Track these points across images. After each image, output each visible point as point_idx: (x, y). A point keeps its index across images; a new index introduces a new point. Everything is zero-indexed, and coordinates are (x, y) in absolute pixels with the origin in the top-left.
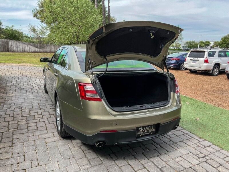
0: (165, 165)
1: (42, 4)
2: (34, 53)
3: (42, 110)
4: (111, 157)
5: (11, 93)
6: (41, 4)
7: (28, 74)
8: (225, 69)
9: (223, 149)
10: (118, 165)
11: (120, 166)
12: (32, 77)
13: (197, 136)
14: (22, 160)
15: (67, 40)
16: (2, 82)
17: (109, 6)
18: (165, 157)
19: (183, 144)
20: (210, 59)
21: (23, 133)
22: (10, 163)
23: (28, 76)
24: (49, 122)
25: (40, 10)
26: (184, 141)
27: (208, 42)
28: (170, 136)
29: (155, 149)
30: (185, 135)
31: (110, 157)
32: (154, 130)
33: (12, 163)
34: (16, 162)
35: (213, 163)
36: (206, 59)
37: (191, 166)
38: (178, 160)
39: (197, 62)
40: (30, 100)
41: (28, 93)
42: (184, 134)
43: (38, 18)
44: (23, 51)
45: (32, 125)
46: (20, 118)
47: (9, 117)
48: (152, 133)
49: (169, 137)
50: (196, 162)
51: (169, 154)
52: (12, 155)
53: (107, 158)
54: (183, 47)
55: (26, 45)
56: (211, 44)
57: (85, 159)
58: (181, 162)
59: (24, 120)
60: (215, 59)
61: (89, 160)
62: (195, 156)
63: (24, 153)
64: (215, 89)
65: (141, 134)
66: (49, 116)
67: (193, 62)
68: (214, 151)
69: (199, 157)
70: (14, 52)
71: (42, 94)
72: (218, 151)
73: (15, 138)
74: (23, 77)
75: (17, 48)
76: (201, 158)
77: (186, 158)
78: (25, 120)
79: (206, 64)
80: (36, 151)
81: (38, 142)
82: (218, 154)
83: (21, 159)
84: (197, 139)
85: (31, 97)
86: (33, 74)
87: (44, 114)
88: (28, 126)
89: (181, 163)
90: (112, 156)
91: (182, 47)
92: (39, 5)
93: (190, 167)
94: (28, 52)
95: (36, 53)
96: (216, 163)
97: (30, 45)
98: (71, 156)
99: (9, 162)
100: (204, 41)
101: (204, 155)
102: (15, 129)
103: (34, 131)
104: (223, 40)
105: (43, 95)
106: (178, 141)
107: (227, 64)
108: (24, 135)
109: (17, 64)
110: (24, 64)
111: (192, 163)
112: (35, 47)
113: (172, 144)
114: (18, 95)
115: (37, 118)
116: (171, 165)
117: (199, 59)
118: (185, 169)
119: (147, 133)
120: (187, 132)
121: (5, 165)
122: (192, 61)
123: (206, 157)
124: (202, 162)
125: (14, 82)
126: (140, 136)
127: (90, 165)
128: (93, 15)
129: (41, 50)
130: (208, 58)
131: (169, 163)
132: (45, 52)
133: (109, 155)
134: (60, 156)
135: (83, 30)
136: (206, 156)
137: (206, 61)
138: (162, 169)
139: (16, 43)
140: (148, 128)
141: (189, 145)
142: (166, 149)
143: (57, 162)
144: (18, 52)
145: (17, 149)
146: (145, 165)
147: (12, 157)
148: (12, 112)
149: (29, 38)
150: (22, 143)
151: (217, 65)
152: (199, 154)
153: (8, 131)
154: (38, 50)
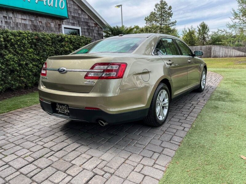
32: (68, 111)
44: (225, 56)
48: (67, 114)
55: (230, 50)
65: (58, 111)
70: (216, 57)
75: (219, 54)
94: (230, 57)
97: (234, 49)
112: (240, 51)
118: (70, 162)
119: (63, 111)
139: (219, 48)
140: (63, 107)
144: (220, 57)
154: (243, 54)
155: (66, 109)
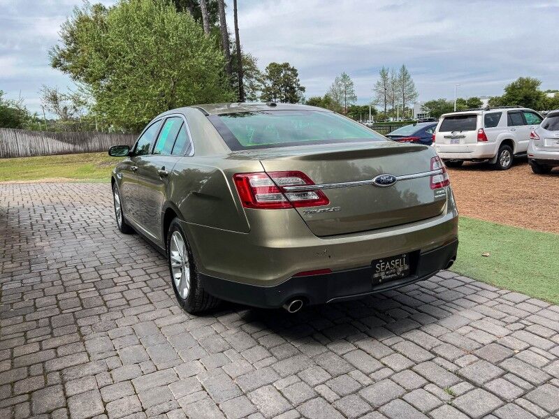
0: (438, 342)
1: (72, 34)
2: (59, 157)
3: (126, 267)
4: (315, 339)
5: (38, 240)
6: (69, 35)
7: (65, 198)
8: (525, 152)
9: (554, 304)
10: (335, 351)
11: (340, 353)
12: (77, 203)
13: (492, 285)
14: (118, 364)
15: (145, 114)
16: (5, 219)
17: (237, 30)
18: (435, 329)
19: (467, 303)
20: (489, 132)
21: (99, 315)
22: (91, 372)
23: (66, 203)
24: (150, 288)
25: (68, 50)
26: (468, 297)
27: (475, 100)
28: (435, 290)
29: (409, 317)
30: (467, 285)
31: (313, 340)
32: (407, 267)
33: (95, 372)
34: (104, 368)
35: (540, 331)
36: (481, 133)
37: (494, 339)
38: (463, 330)
39: (462, 141)
40: (91, 250)
41: (80, 237)
42: (463, 284)
43: (65, 69)
44: (31, 152)
45: (113, 297)
46: (80, 286)
47: (53, 286)
48: (403, 275)
49: (433, 293)
50: (502, 331)
51: (442, 322)
52: (89, 356)
53: (308, 342)
54: (418, 115)
55: (39, 138)
56: (481, 104)
57: (260, 348)
58: (471, 333)
59: (91, 289)
60: (502, 131)
61: (268, 350)
62: (497, 322)
63: (116, 350)
64: (511, 195)
65: (380, 277)
66: (148, 278)
67: (452, 143)
68: (537, 309)
69: (506, 323)
70: (10, 157)
71: (115, 236)
72: (546, 308)
73: (82, 324)
74: (55, 206)
75: (15, 148)
76: (512, 323)
77: (479, 327)
78: (94, 289)
79: (481, 144)
80: (141, 344)
81: (140, 328)
82: (547, 313)
83: (113, 363)
84: (495, 292)
85: (90, 244)
86: (77, 198)
87: (132, 273)
88: (105, 300)
89: (472, 335)
90: (317, 338)
91: (415, 116)
92: (66, 38)
93: (493, 342)
94: (44, 154)
95: (65, 156)
96: (546, 330)
97: (49, 136)
98: (227, 347)
99: (87, 370)
100: (466, 98)
101: (517, 319)
102: (78, 309)
103: (123, 307)
104: (509, 93)
105: (117, 238)
106: (454, 298)
107: (528, 141)
108: (103, 318)
109: (28, 182)
110: (47, 179)
111: (496, 334)
112: (62, 140)
113: (444, 305)
114: (56, 242)
115: (121, 284)
116: (450, 340)
117: (464, 133)
118: (483, 345)
119: (393, 273)
120: (470, 280)
121: (80, 376)
122: (449, 140)
123: (523, 321)
124: (516, 330)
125: (36, 217)
126: (380, 281)
127: (274, 358)
128: (204, 51)
129: (78, 148)
130: (485, 129)
131: (445, 338)
132: (89, 151)
133: (312, 336)
134: (200, 349)
135: (182, 88)
136: (521, 319)
137: (482, 137)
138: (434, 350)
139: (13, 134)
140: (394, 263)
141: (479, 304)
142: (433, 314)
143: (198, 360)
144: (19, 156)
145: (96, 344)
146: (395, 347)
147: (90, 361)
148: (56, 276)
149: (42, 122)
150: (103, 334)
151: (507, 144)
152: (506, 317)
153: (61, 313)
154: (71, 147)
155: (402, 264)
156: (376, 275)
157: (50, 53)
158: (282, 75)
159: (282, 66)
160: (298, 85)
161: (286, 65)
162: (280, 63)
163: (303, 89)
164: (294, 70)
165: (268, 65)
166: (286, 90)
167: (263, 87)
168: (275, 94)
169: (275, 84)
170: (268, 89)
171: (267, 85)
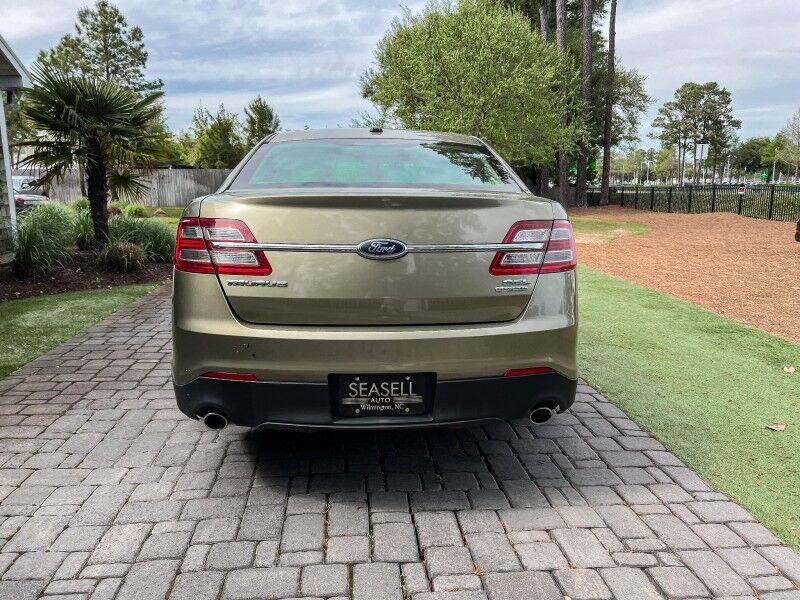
0: (455, 541)
6: (384, 56)
9: (787, 544)
13: (706, 479)
18: (481, 521)
19: (605, 497)
21: (118, 391)
25: (383, 75)
26: (621, 487)
30: (651, 469)
32: (417, 399)
33: (21, 450)
37: (559, 565)
38: (523, 536)
42: (649, 464)
48: (407, 410)
49: (568, 466)
51: (511, 514)
62: (612, 541)
65: (359, 407)
68: (734, 543)
69: (627, 548)
72: (757, 546)
76: (637, 551)
77: (562, 540)
84: (692, 492)
92: (381, 59)
93: (550, 571)
101: (661, 547)
106: (593, 483)
111: (575, 558)
113: (559, 488)
116: (478, 545)
118: (524, 568)
119: (386, 404)
120: (673, 462)
123: (665, 555)
124: (624, 565)
126: (357, 411)
131: (475, 539)
136: (669, 550)
138: (430, 550)
140: (388, 386)
141: (627, 504)
146: (379, 527)
147: (35, 438)
152: (643, 538)
155: (406, 390)
156: (348, 401)
157: (362, 79)
158: (703, 101)
159: (704, 88)
160: (729, 117)
161: (711, 87)
162: (702, 83)
163: (737, 124)
164: (725, 95)
165: (680, 87)
166: (706, 126)
167: (667, 121)
168: (685, 132)
169: (687, 117)
170: (675, 124)
171: (674, 118)
